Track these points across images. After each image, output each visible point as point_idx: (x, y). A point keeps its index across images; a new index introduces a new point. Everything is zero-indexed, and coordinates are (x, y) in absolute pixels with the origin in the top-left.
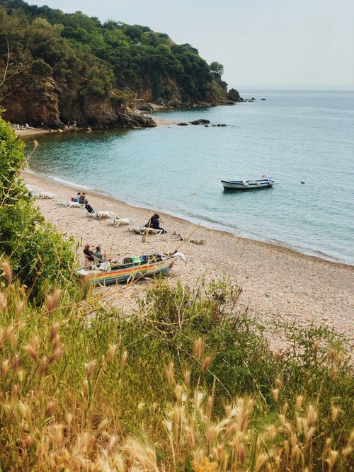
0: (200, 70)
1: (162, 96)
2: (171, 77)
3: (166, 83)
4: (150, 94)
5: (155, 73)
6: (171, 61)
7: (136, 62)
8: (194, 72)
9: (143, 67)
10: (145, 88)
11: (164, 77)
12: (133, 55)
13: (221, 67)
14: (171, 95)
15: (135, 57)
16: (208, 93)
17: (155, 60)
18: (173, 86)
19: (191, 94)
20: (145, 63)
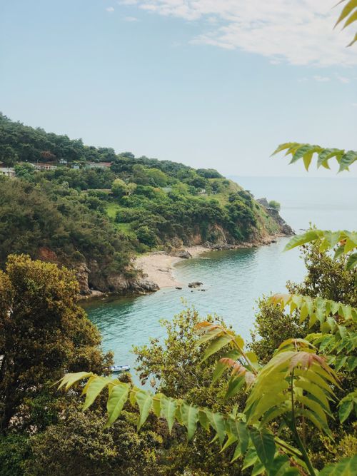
0: (244, 217)
1: (209, 240)
2: (218, 224)
3: (213, 230)
4: (200, 239)
5: (204, 222)
6: (218, 212)
7: (188, 214)
8: (238, 219)
9: (194, 218)
10: (195, 234)
11: (212, 225)
12: (187, 208)
13: (278, 205)
14: (217, 239)
15: (189, 211)
16: (251, 236)
17: (204, 212)
18: (219, 232)
19: (235, 237)
20: (196, 215)
